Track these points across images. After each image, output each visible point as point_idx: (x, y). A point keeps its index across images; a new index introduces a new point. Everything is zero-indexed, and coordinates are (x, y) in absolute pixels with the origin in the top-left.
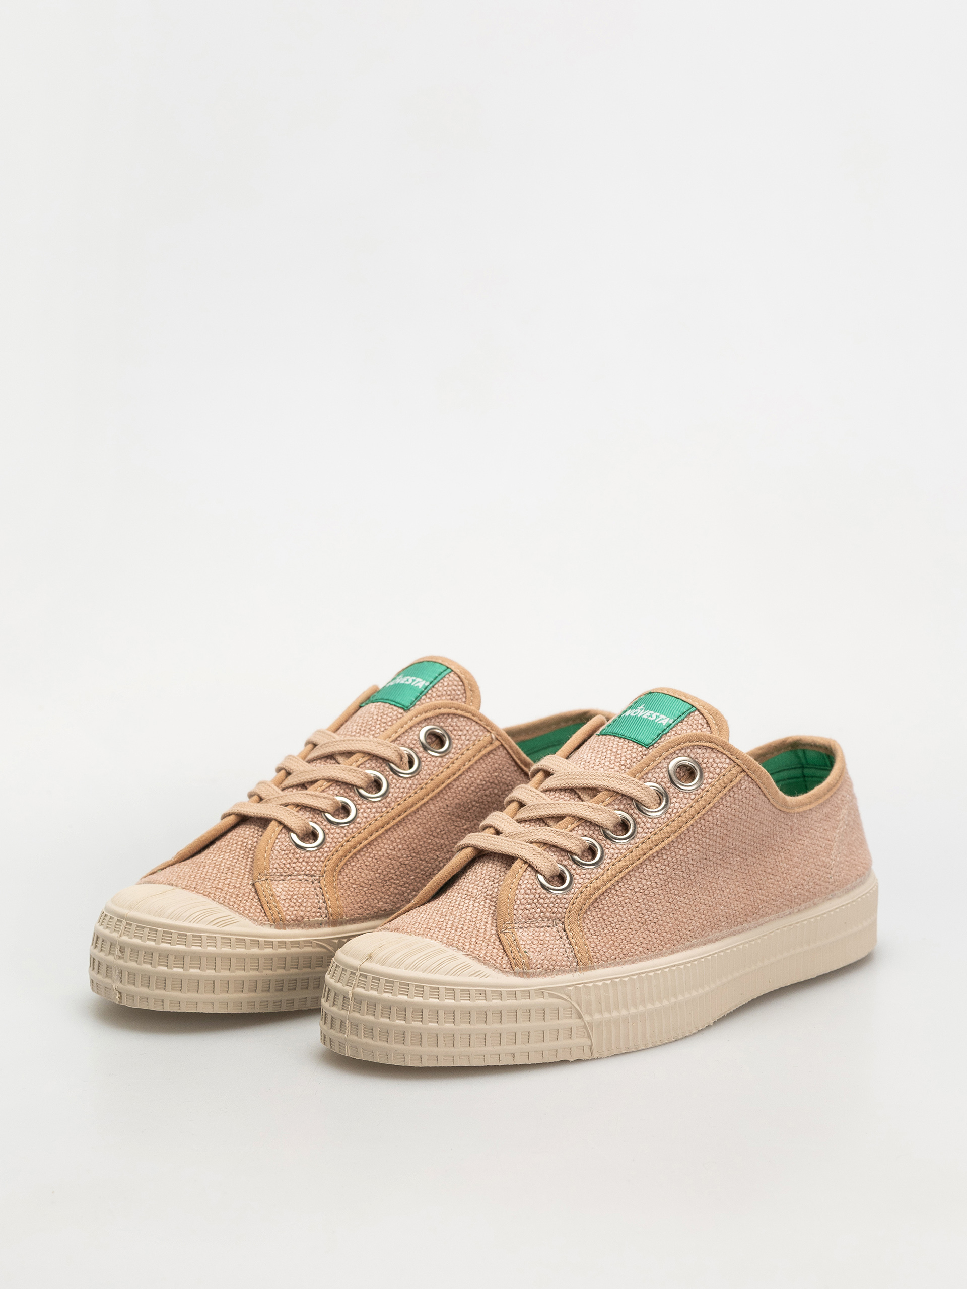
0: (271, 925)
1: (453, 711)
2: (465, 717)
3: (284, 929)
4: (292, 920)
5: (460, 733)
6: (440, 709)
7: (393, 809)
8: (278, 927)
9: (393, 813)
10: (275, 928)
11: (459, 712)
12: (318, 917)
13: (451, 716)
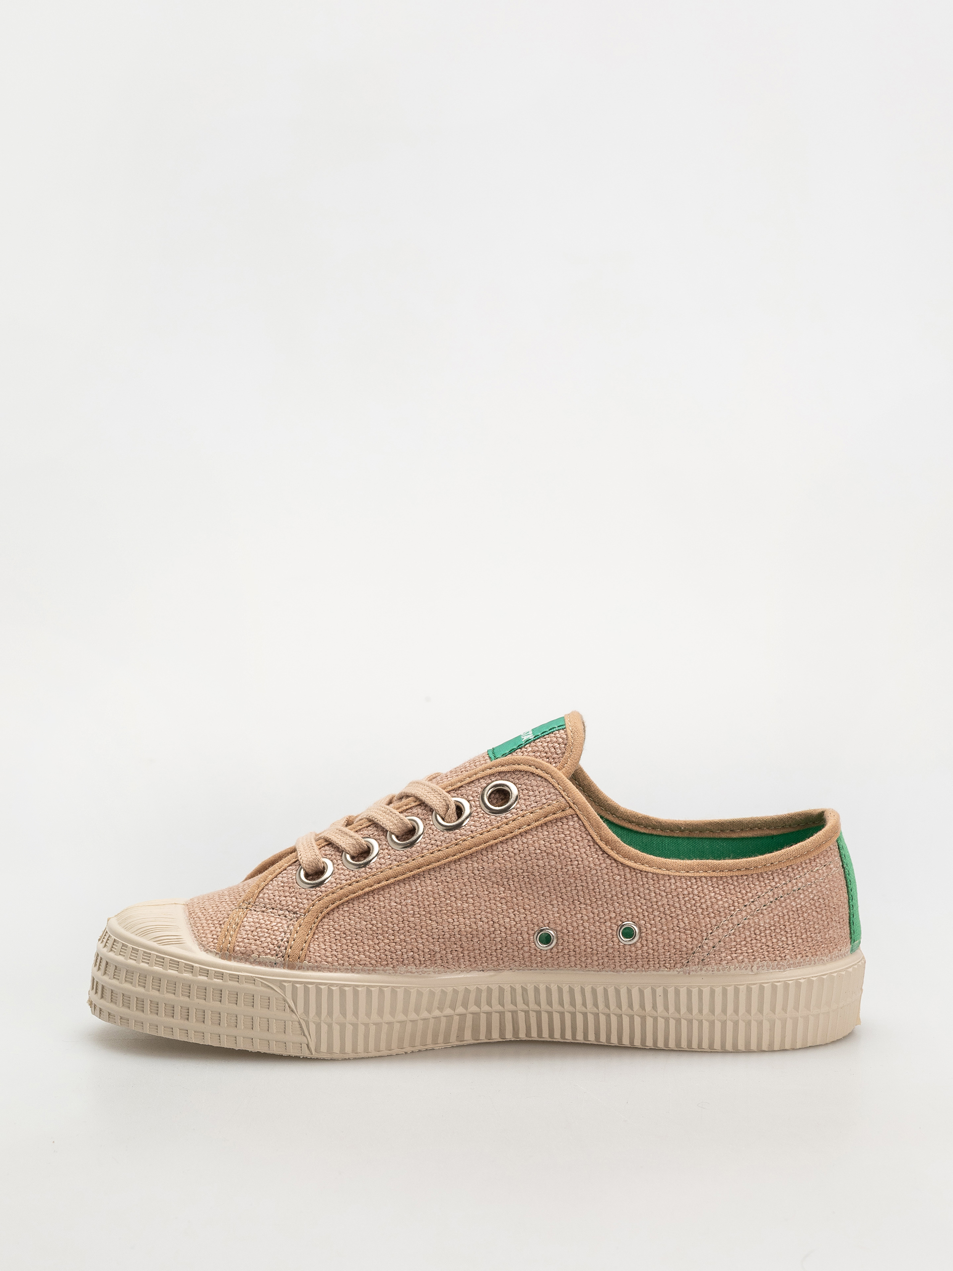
0: (217, 953)
1: (533, 769)
2: (541, 777)
3: (230, 960)
4: (241, 953)
5: (531, 793)
6: (519, 764)
7: (413, 860)
8: (223, 957)
9: (412, 864)
10: (219, 958)
11: (539, 772)
12: (272, 955)
13: (528, 774)
